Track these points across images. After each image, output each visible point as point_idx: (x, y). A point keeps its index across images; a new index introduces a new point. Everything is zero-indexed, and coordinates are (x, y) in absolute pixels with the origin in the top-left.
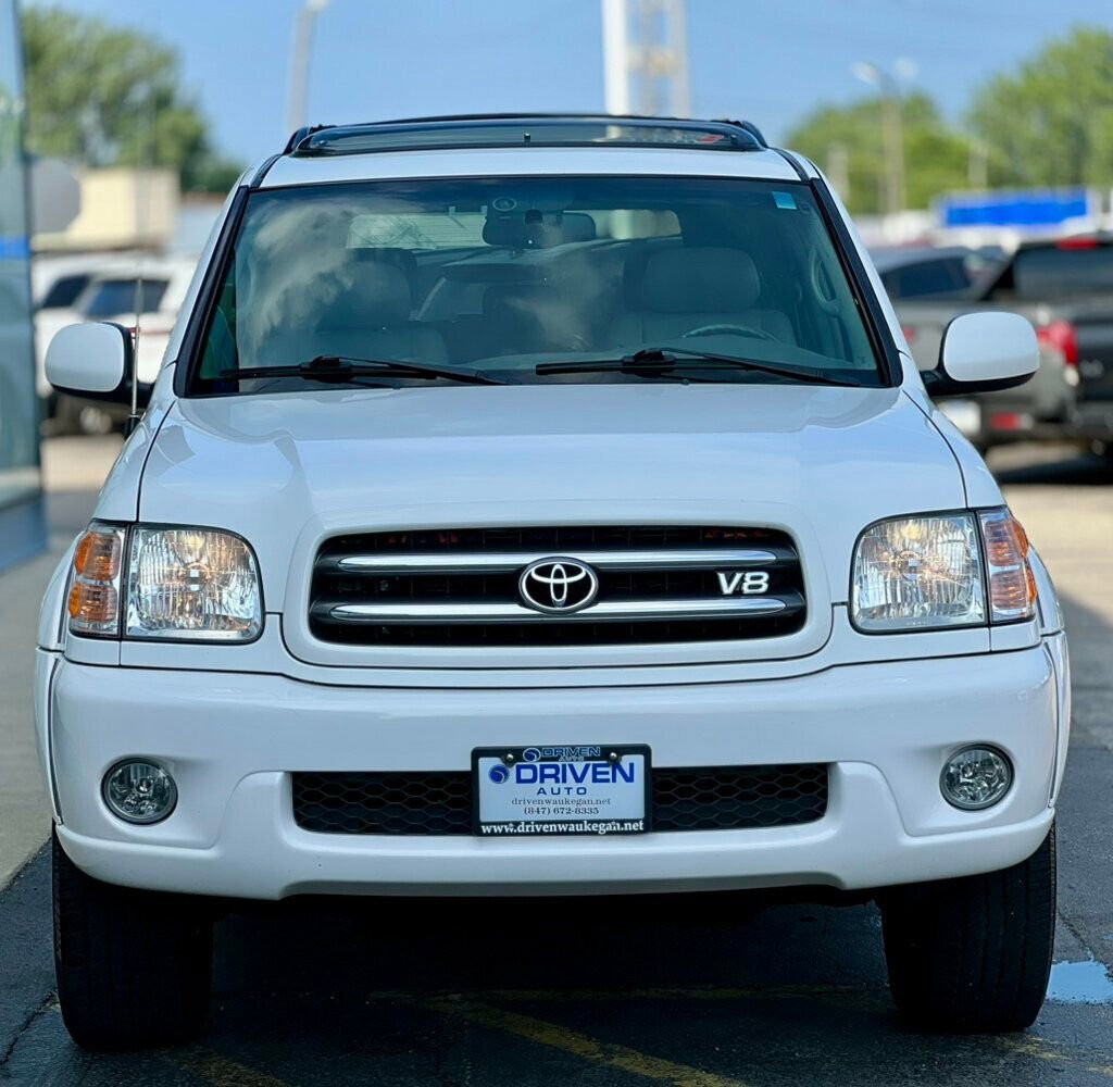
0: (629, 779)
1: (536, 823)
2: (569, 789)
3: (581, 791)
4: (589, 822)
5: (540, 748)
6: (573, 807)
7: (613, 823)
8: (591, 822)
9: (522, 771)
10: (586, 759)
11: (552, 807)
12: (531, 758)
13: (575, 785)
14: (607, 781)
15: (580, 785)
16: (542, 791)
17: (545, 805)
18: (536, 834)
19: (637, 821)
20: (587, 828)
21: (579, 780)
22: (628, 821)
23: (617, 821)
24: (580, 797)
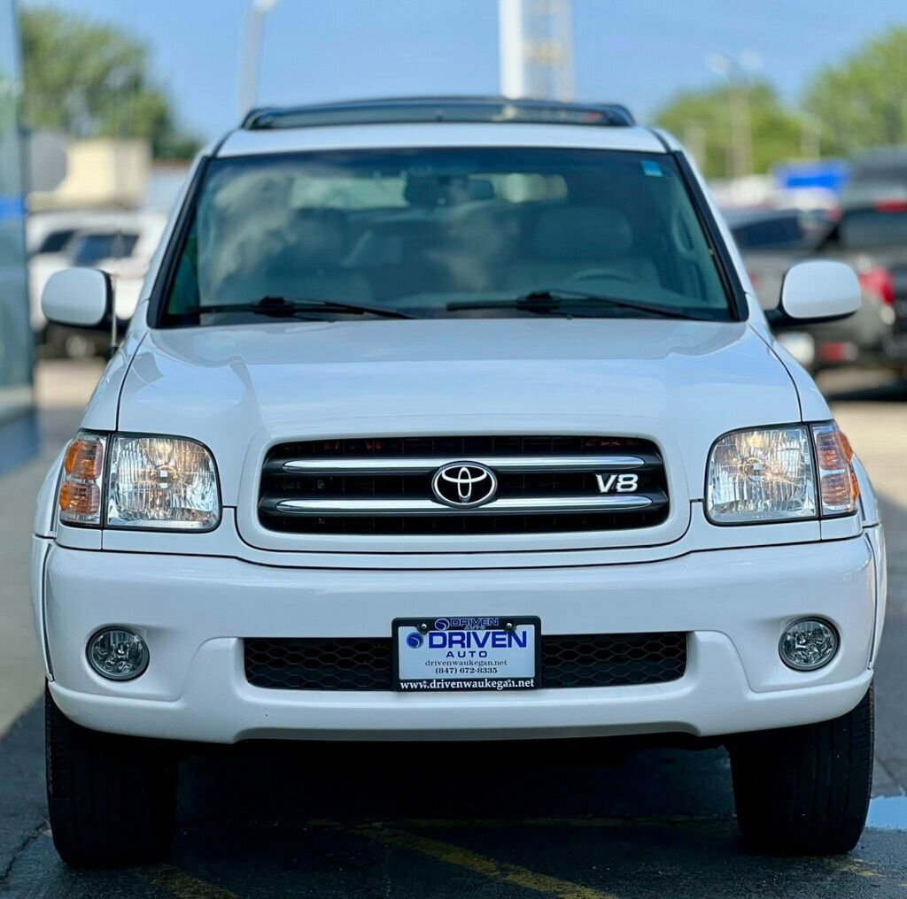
0: (523, 644)
1: (445, 680)
2: (472, 653)
3: (483, 654)
4: (489, 680)
5: (448, 619)
6: (476, 667)
7: (509, 681)
8: (491, 680)
9: (434, 638)
10: (487, 628)
11: (459, 667)
12: (442, 627)
13: (478, 650)
14: (504, 646)
15: (481, 649)
16: (450, 654)
17: (453, 666)
18: (445, 689)
19: (529, 679)
20: (487, 685)
21: (481, 645)
22: (521, 679)
23: (512, 679)
24: (481, 659)
